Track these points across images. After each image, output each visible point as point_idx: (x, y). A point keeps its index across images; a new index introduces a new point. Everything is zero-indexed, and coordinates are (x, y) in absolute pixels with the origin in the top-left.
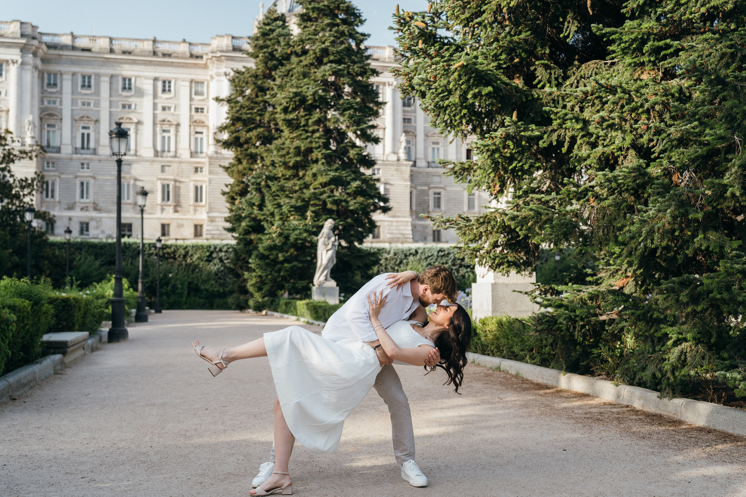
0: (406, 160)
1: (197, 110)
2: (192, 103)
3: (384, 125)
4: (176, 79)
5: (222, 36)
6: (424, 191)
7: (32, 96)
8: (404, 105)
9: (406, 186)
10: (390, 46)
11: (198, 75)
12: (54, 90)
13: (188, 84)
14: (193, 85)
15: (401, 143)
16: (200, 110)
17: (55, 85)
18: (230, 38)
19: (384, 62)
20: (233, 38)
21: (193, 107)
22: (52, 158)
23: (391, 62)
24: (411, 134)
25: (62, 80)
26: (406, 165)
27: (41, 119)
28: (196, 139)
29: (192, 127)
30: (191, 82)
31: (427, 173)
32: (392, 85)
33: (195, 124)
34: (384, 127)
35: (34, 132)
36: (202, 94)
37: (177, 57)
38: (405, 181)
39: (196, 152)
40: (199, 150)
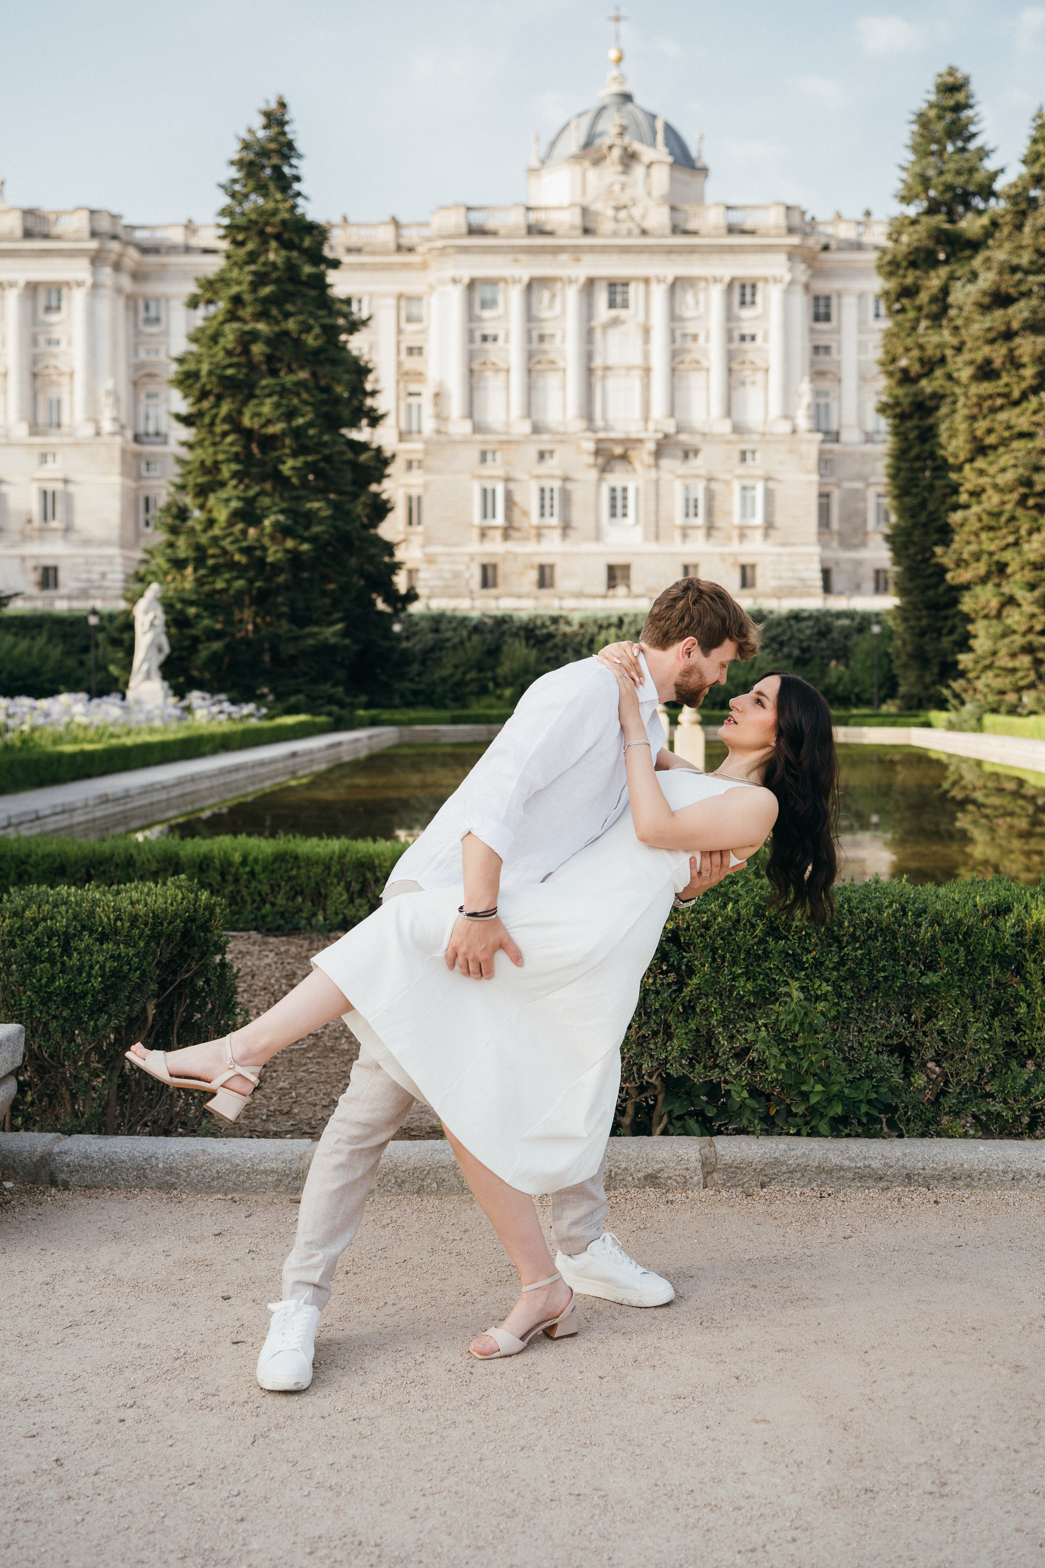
0: (810, 431)
1: (411, 351)
2: (402, 337)
3: (766, 361)
4: (371, 295)
5: (447, 208)
6: (856, 491)
7: (115, 344)
8: (817, 318)
9: (810, 482)
10: (778, 204)
11: (412, 283)
12: (154, 329)
13: (392, 302)
14: (403, 303)
15: (800, 396)
16: (415, 351)
17: (157, 320)
18: (463, 211)
19: (767, 235)
20: (469, 209)
21: (403, 347)
22: (152, 454)
23: (778, 236)
24: (830, 376)
25: (168, 310)
26: (809, 442)
27: (135, 384)
28: (409, 406)
29: (402, 385)
30: (400, 297)
31: (863, 455)
32: (781, 281)
33: (406, 378)
34: (765, 366)
35: (118, 410)
36: (419, 320)
37: (373, 253)
38: (808, 472)
39: (410, 432)
40: (415, 427)
